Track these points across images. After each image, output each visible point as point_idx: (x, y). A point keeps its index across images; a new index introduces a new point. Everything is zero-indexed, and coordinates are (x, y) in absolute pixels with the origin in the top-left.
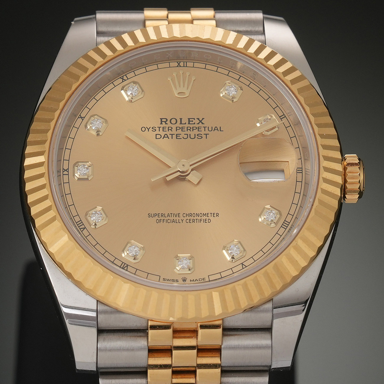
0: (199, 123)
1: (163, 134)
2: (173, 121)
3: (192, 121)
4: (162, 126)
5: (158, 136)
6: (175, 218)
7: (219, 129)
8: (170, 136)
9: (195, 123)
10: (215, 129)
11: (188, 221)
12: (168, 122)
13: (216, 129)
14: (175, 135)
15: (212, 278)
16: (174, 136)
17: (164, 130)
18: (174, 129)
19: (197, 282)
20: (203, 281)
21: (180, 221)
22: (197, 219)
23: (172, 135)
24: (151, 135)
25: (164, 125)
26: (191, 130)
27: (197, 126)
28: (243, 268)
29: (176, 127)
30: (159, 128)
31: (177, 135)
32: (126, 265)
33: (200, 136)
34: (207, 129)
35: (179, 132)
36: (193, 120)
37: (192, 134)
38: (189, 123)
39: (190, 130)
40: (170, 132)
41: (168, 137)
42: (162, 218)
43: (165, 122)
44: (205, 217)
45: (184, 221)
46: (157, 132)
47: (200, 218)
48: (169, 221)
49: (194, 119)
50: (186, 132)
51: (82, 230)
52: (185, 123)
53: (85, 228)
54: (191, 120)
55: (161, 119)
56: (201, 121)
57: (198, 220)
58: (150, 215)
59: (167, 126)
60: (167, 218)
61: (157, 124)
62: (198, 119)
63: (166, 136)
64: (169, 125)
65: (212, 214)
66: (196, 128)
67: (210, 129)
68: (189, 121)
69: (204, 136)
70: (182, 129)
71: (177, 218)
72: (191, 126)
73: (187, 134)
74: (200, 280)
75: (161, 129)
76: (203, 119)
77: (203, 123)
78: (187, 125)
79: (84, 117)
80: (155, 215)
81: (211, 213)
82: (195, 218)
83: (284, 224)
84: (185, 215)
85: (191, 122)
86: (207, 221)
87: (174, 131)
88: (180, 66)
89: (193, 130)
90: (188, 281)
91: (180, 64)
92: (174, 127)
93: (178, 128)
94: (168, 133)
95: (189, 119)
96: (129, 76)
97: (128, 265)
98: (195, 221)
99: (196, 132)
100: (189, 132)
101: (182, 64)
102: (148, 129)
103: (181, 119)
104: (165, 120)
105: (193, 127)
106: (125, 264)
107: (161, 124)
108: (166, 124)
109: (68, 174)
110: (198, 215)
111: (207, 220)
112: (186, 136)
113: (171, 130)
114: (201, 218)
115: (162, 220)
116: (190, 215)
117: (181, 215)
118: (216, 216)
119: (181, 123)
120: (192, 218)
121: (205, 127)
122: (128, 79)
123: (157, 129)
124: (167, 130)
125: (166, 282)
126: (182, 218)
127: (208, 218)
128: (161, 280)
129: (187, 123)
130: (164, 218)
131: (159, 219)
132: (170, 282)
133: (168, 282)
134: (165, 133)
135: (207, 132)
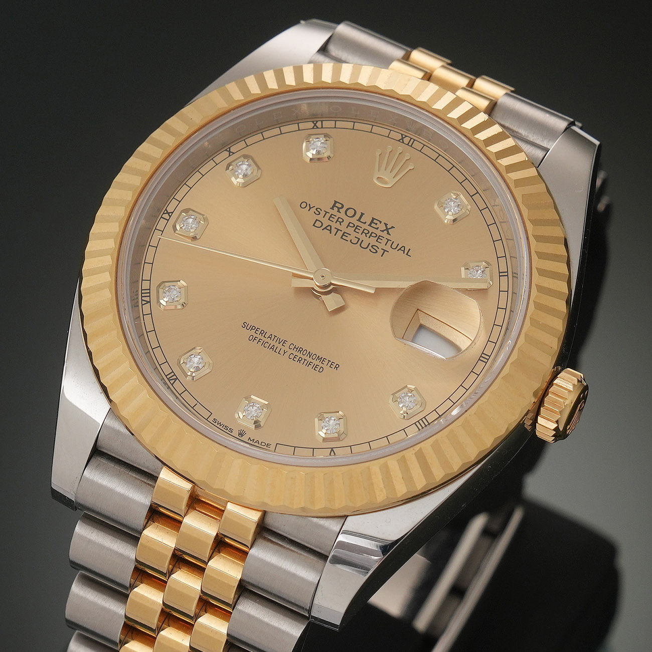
0: (383, 231)
1: (326, 222)
2: (351, 212)
3: (376, 224)
4: (331, 212)
5: (318, 224)
6: (276, 345)
7: (406, 252)
8: (334, 231)
9: (377, 228)
10: (400, 249)
11: (292, 356)
12: (342, 211)
13: (403, 249)
14: (342, 232)
15: (280, 449)
16: (340, 234)
18: (345, 224)
19: (256, 444)
20: (265, 447)
21: (282, 352)
22: (305, 360)
23: (338, 230)
24: (310, 216)
25: (335, 211)
26: (368, 235)
27: (379, 233)
28: (330, 455)
29: (350, 223)
30: (326, 212)
31: (344, 233)
32: (175, 377)
33: (374, 249)
34: (390, 243)
35: (350, 230)
36: (378, 223)
37: (367, 241)
38: (370, 225)
39: (366, 234)
40: (338, 225)
41: (330, 231)
42: (260, 337)
43: (339, 208)
44: (317, 362)
45: (287, 355)
46: (320, 217)
47: (310, 360)
48: (267, 345)
49: (381, 222)
50: (359, 236)
51: (143, 302)
52: (365, 223)
53: (150, 302)
54: (375, 221)
55: (336, 202)
56: (387, 229)
57: (306, 362)
58: (245, 325)
59: (338, 215)
60: (266, 340)
61: (326, 206)
62: (386, 225)
63: (329, 228)
64: (342, 215)
65: (330, 363)
66: (375, 236)
67: (394, 246)
68: (372, 222)
69: (380, 252)
70: (356, 228)
71: (280, 346)
72: (371, 230)
73: (359, 239)
74: (263, 444)
75: (328, 215)
76: (393, 227)
77: (388, 233)
78: (366, 226)
79: (234, 153)
80: (252, 328)
81: (329, 361)
82: (304, 357)
83: (421, 421)
84: (292, 347)
85: (373, 225)
86: (318, 369)
87: (343, 227)
88: (403, 142)
89: (371, 235)
90: (245, 438)
91: (401, 138)
92: (347, 220)
93: (351, 225)
94: (334, 225)
95: (373, 219)
96: (326, 124)
97: (177, 378)
98: (302, 362)
99: (373, 241)
100: (362, 237)
101: (406, 140)
102: (310, 208)
103: (362, 214)
104: (340, 206)
105: (372, 233)
106: (175, 375)
107: (332, 208)
108: (339, 211)
109: (168, 220)
110: (310, 355)
111: (319, 367)
112: (355, 241)
113: (340, 222)
114: (312, 361)
115: (258, 339)
116: (300, 350)
117: (287, 345)
118: (334, 367)
119: (359, 220)
120: (300, 355)
121: (388, 240)
122: (322, 128)
123: (323, 213)
124: (335, 220)
125: (216, 424)
126: (287, 349)
127: (321, 365)
128: (211, 419)
129: (368, 223)
130: (262, 338)
131: (255, 335)
132: (221, 427)
133: (218, 426)
134: (330, 223)
135: (388, 248)
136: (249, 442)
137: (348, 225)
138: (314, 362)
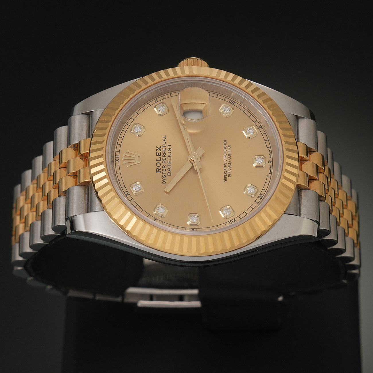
0: (160, 150)
1: (167, 171)
2: (158, 165)
3: (158, 153)
4: (162, 172)
5: (169, 174)
6: (227, 166)
7: (165, 138)
8: (169, 167)
9: (160, 152)
10: (165, 141)
11: (229, 158)
13: (164, 140)
14: (168, 164)
15: (268, 146)
16: (169, 164)
17: (165, 170)
18: (164, 164)
19: (271, 155)
21: (229, 163)
22: (228, 153)
23: (168, 166)
24: (167, 178)
25: (161, 170)
26: (165, 154)
27: (162, 151)
28: (262, 127)
29: (163, 163)
30: (163, 173)
31: (168, 163)
32: (260, 196)
33: (169, 150)
34: (164, 145)
35: (166, 161)
37: (167, 154)
38: (160, 155)
39: (165, 155)
40: (166, 167)
41: (170, 168)
42: (227, 173)
43: (159, 170)
44: (227, 149)
45: (229, 160)
46: (166, 175)
47: (227, 152)
48: (229, 169)
49: (157, 152)
50: (167, 157)
51: (235, 221)
52: (160, 158)
53: (234, 219)
54: (158, 154)
55: (157, 172)
56: (159, 149)
57: (229, 152)
58: (225, 181)
59: (162, 169)
60: (227, 170)
61: (160, 175)
62: (157, 150)
63: (169, 169)
64: (161, 167)
65: (225, 144)
66: (164, 152)
67: (165, 143)
68: (158, 155)
69: (169, 147)
70: (163, 160)
71: (227, 164)
73: (168, 157)
74: (270, 152)
75: (164, 172)
76: (157, 147)
77: (160, 147)
78: (161, 157)
79: (155, 218)
80: (225, 177)
81: (224, 145)
82: (227, 154)
83: (231, 103)
84: (225, 160)
85: (159, 154)
87: (166, 164)
88: (119, 159)
89: (164, 153)
90: (271, 160)
91: (117, 160)
92: (162, 164)
94: (167, 168)
95: (157, 155)
97: (260, 194)
99: (166, 152)
100: (167, 156)
101: (117, 159)
102: (164, 180)
103: (157, 160)
104: (158, 170)
105: (163, 153)
106: (259, 196)
107: (160, 172)
108: (160, 169)
109: (196, 229)
110: (225, 152)
111: (229, 147)
112: (170, 158)
113: (164, 166)
114: (227, 151)
115: (229, 173)
116: (225, 157)
117: (225, 162)
118: (226, 142)
119: (160, 160)
120: (227, 156)
121: (163, 146)
122: (127, 191)
123: (164, 174)
124: (165, 169)
125: (271, 172)
126: (227, 162)
127: (227, 147)
128: (270, 175)
129: (160, 156)
130: (227, 172)
131: (227, 175)
132: (271, 170)
133: (271, 171)
134: (167, 170)
135: (166, 145)
136: (271, 157)
137: (164, 163)
138: (227, 150)
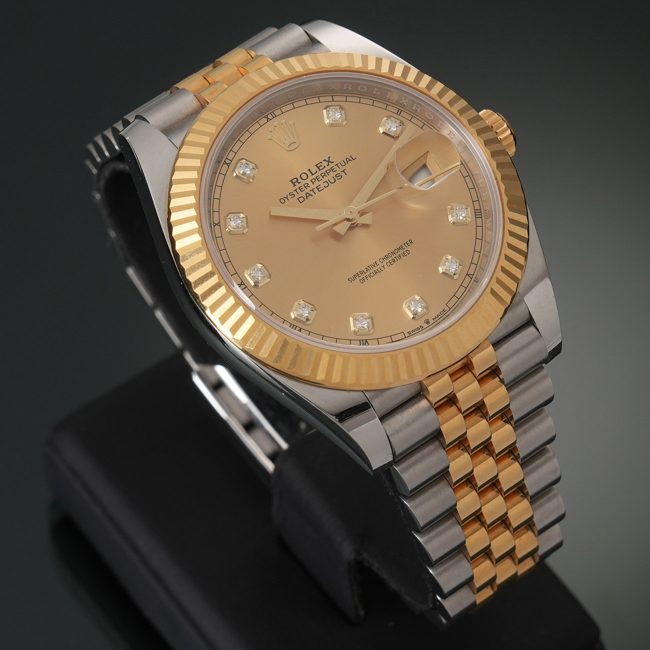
0: (328, 165)
1: (303, 194)
2: (304, 176)
3: (321, 166)
4: (297, 187)
5: (301, 199)
6: (375, 269)
7: (351, 159)
8: (312, 193)
9: (325, 167)
10: (347, 162)
11: (389, 264)
12: (300, 180)
13: (348, 160)
15: (450, 305)
16: (316, 190)
17: (302, 190)
18: (310, 184)
19: (440, 317)
20: (444, 313)
21: (382, 268)
22: (395, 258)
23: (312, 190)
24: (293, 201)
25: (298, 185)
26: (326, 175)
27: (329, 168)
28: (471, 279)
29: (311, 181)
30: (296, 190)
31: (316, 187)
32: (364, 341)
33: (339, 177)
34: (339, 165)
35: (317, 183)
36: (321, 164)
37: (330, 177)
38: (320, 170)
39: (324, 175)
41: (310, 195)
42: (364, 276)
43: (297, 182)
44: (401, 252)
45: (386, 266)
46: (297, 196)
47: (397, 255)
48: (372, 275)
49: (321, 163)
50: (324, 180)
52: (317, 172)
53: (301, 329)
54: (319, 165)
55: (291, 181)
56: (329, 162)
57: (397, 258)
58: (350, 280)
59: (301, 184)
60: (368, 273)
61: (291, 188)
62: (325, 160)
63: (308, 195)
64: (303, 182)
65: (406, 244)
66: (329, 171)
67: (343, 164)
68: (318, 168)
69: (342, 174)
70: (317, 178)
71: (377, 267)
72: (324, 171)
73: (326, 181)
74: (442, 313)
75: (298, 191)
76: (329, 158)
77: (332, 162)
78: (319, 173)
79: (219, 223)
80: (355, 277)
81: (404, 244)
82: (393, 257)
83: (476, 214)
84: (382, 260)
85: (320, 168)
86: (406, 254)
87: (312, 186)
88: (270, 120)
89: (328, 174)
90: (431, 321)
92: (308, 181)
93: (313, 181)
94: (308, 190)
95: (316, 165)
96: (230, 157)
97: (366, 340)
98: (396, 260)
99: (332, 174)
100: (326, 179)
101: (270, 117)
102: (287, 198)
103: (309, 170)
104: (295, 180)
105: (326, 171)
107: (295, 185)
109: (246, 287)
110: (393, 253)
111: (405, 252)
112: (326, 184)
113: (308, 186)
114: (398, 254)
115: (365, 278)
116: (386, 257)
117: (378, 262)
118: (410, 244)
119: (312, 174)
120: (390, 259)
121: (337, 165)
122: (231, 161)
123: (295, 193)
124: (304, 188)
125: (412, 334)
126: (382, 264)
127: (404, 250)
128: (407, 335)
129: (318, 170)
130: (365, 275)
131: (361, 278)
132: (416, 332)
133: (414, 333)
134: (304, 192)
135: (342, 168)
136: (435, 320)
137: (313, 183)
138: (399, 253)
